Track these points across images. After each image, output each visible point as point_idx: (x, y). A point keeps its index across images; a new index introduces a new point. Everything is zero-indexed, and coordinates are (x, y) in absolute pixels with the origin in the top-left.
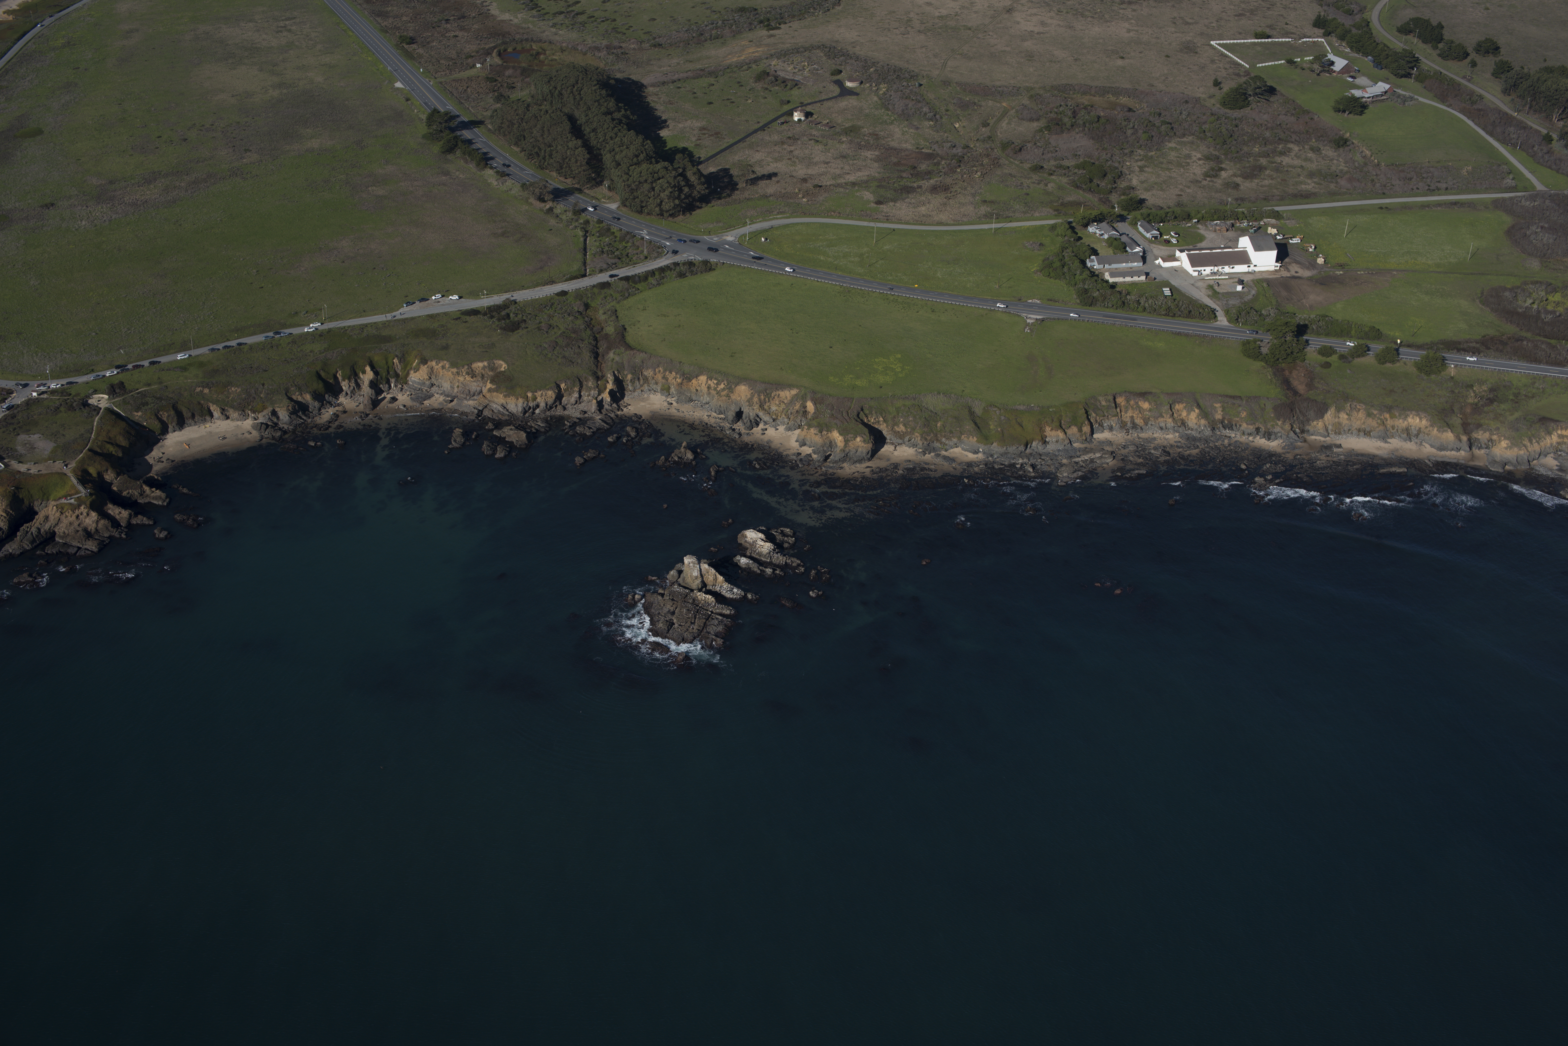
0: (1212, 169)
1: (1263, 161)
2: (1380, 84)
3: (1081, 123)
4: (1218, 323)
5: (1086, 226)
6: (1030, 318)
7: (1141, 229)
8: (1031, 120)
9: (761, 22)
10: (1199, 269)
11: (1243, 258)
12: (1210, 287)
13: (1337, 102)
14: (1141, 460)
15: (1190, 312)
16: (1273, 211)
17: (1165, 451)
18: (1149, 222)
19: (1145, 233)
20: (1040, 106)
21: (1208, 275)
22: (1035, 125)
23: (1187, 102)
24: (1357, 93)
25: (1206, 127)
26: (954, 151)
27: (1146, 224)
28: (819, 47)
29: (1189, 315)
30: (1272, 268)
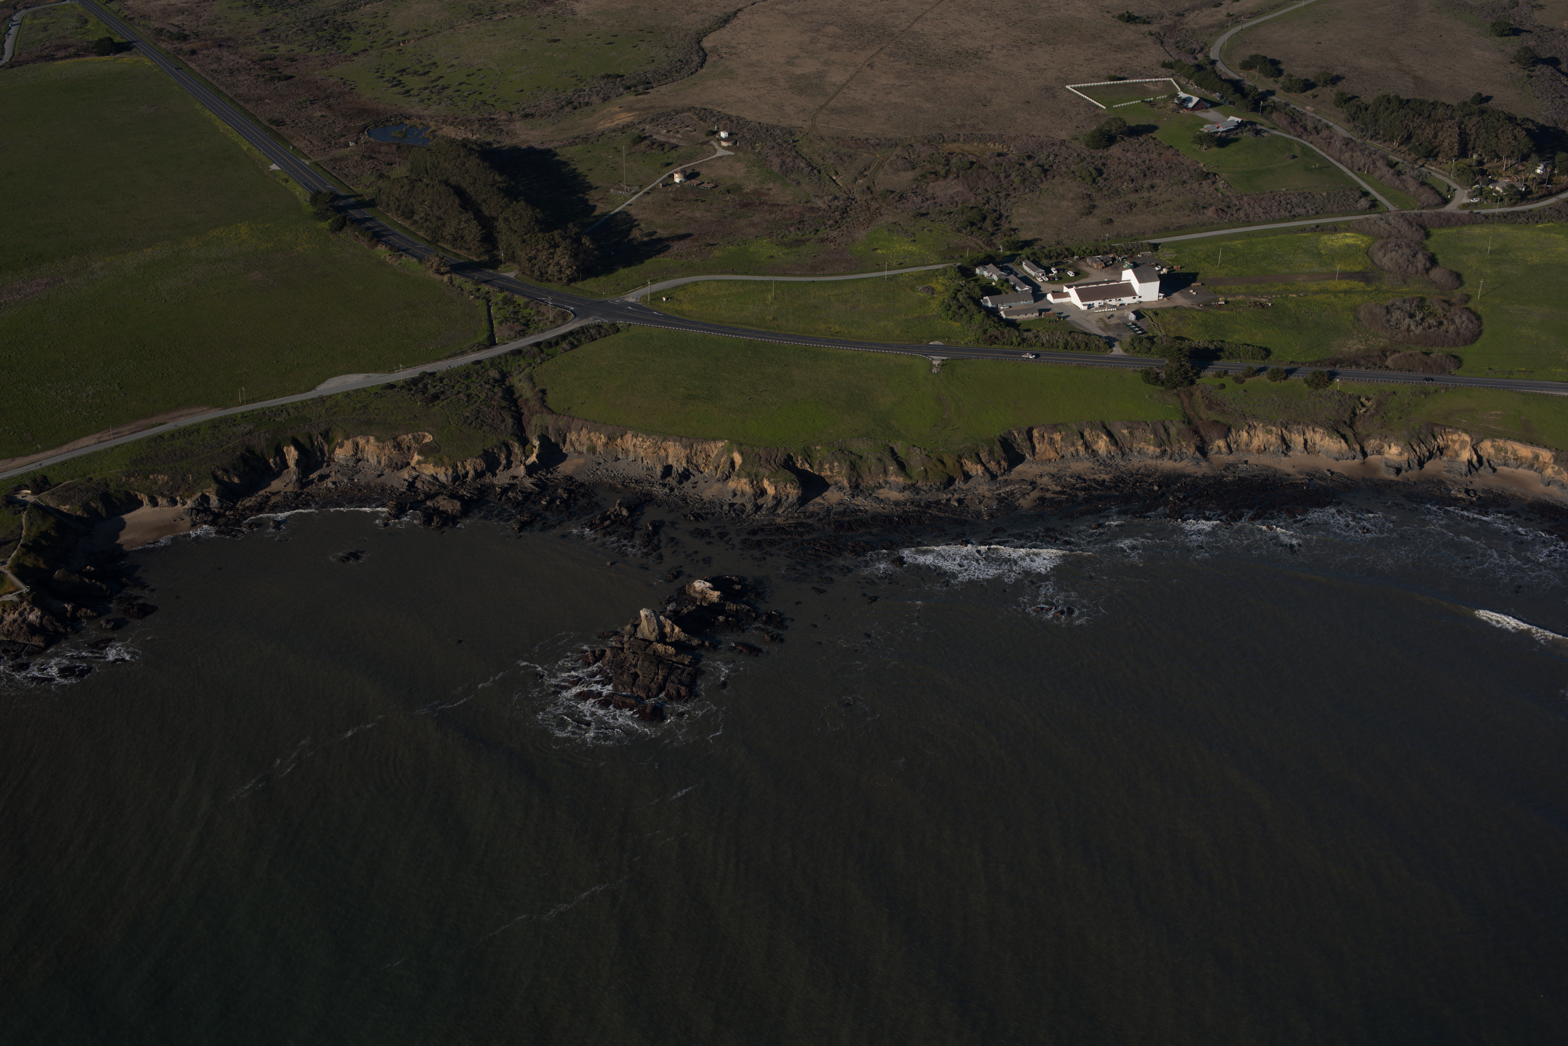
0: (1087, 208)
1: (1132, 198)
2: (1231, 118)
3: (954, 169)
4: (1112, 353)
5: (974, 268)
6: (936, 360)
7: (1026, 268)
8: (907, 169)
9: (629, 88)
10: (1088, 303)
12: (1101, 320)
13: (1193, 137)
14: (1059, 488)
15: (1087, 344)
16: (1149, 244)
17: (1080, 479)
18: (1033, 261)
19: (1031, 272)
20: (914, 156)
21: (1097, 309)
22: (910, 175)
24: (1211, 128)
25: (1073, 167)
26: (836, 203)
27: (1029, 262)
29: (1087, 347)
30: (1156, 299)
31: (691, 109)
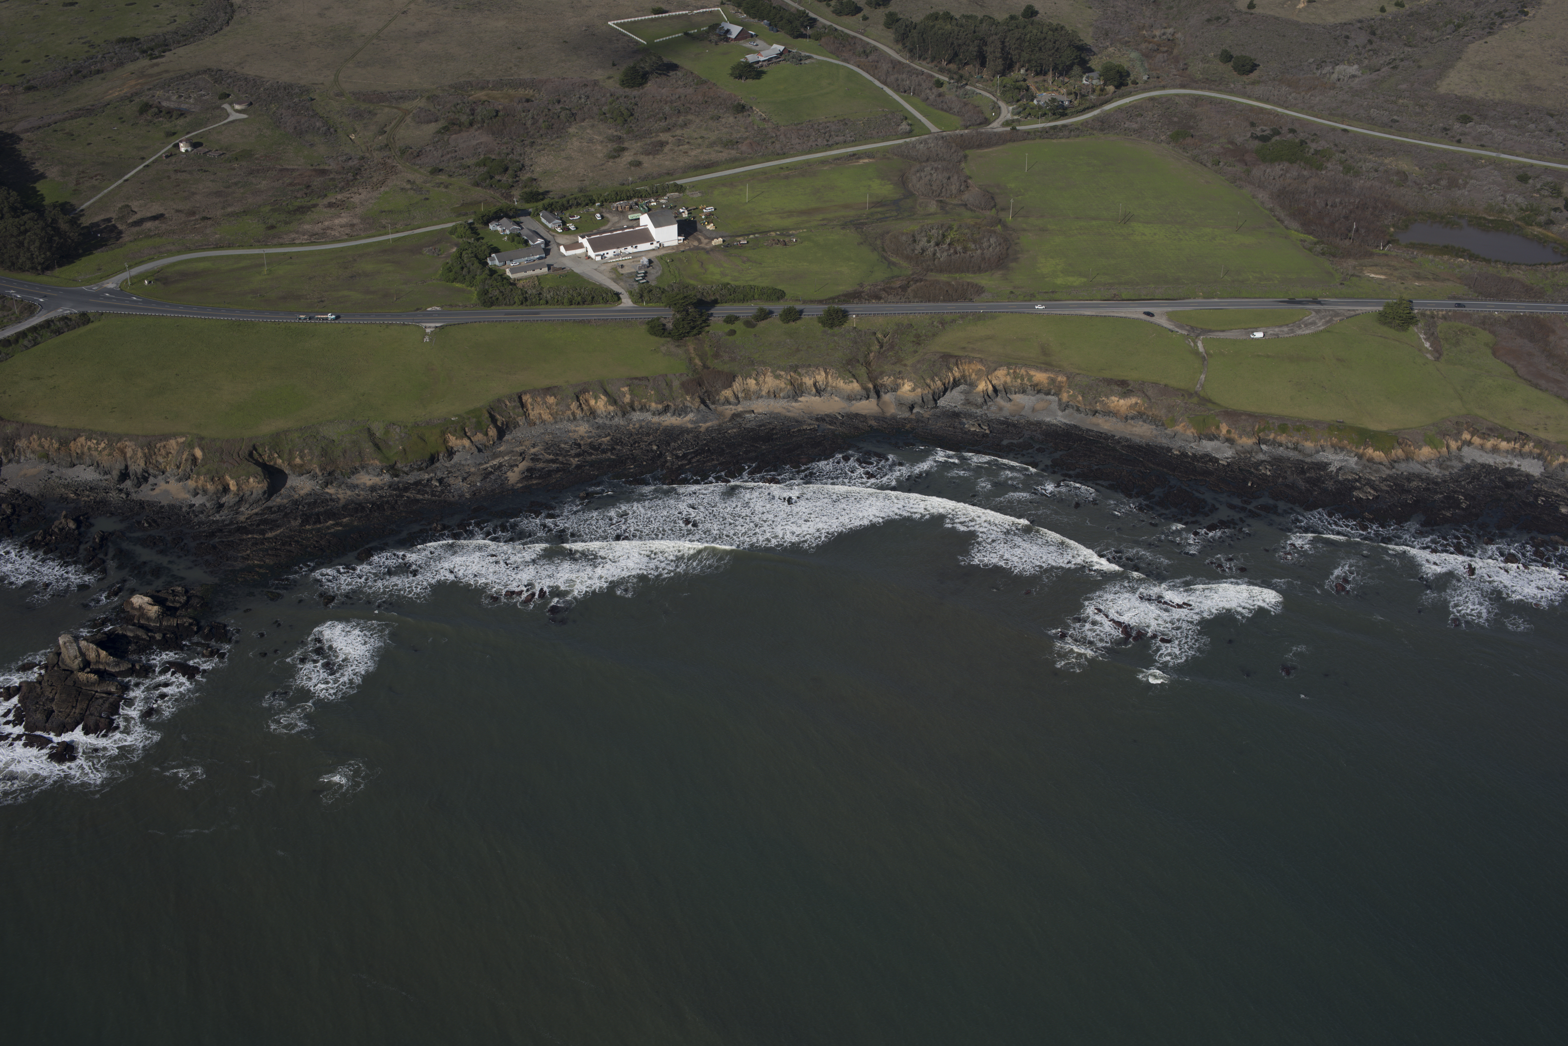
0: (615, 150)
1: (663, 137)
2: (775, 46)
3: (479, 118)
4: (622, 305)
5: (487, 224)
6: (430, 327)
7: (543, 220)
8: (430, 122)
9: (144, 52)
10: (602, 253)
11: (646, 236)
12: (614, 270)
13: (733, 68)
14: (551, 457)
15: (593, 298)
16: (676, 185)
17: (575, 444)
18: (551, 212)
19: (547, 224)
20: (438, 107)
21: (611, 258)
22: (433, 127)
23: (586, 85)
24: (751, 58)
25: (605, 109)
26: (350, 163)
27: (547, 213)
28: (205, 72)
29: (593, 301)
30: (676, 243)
31: (208, 71)
